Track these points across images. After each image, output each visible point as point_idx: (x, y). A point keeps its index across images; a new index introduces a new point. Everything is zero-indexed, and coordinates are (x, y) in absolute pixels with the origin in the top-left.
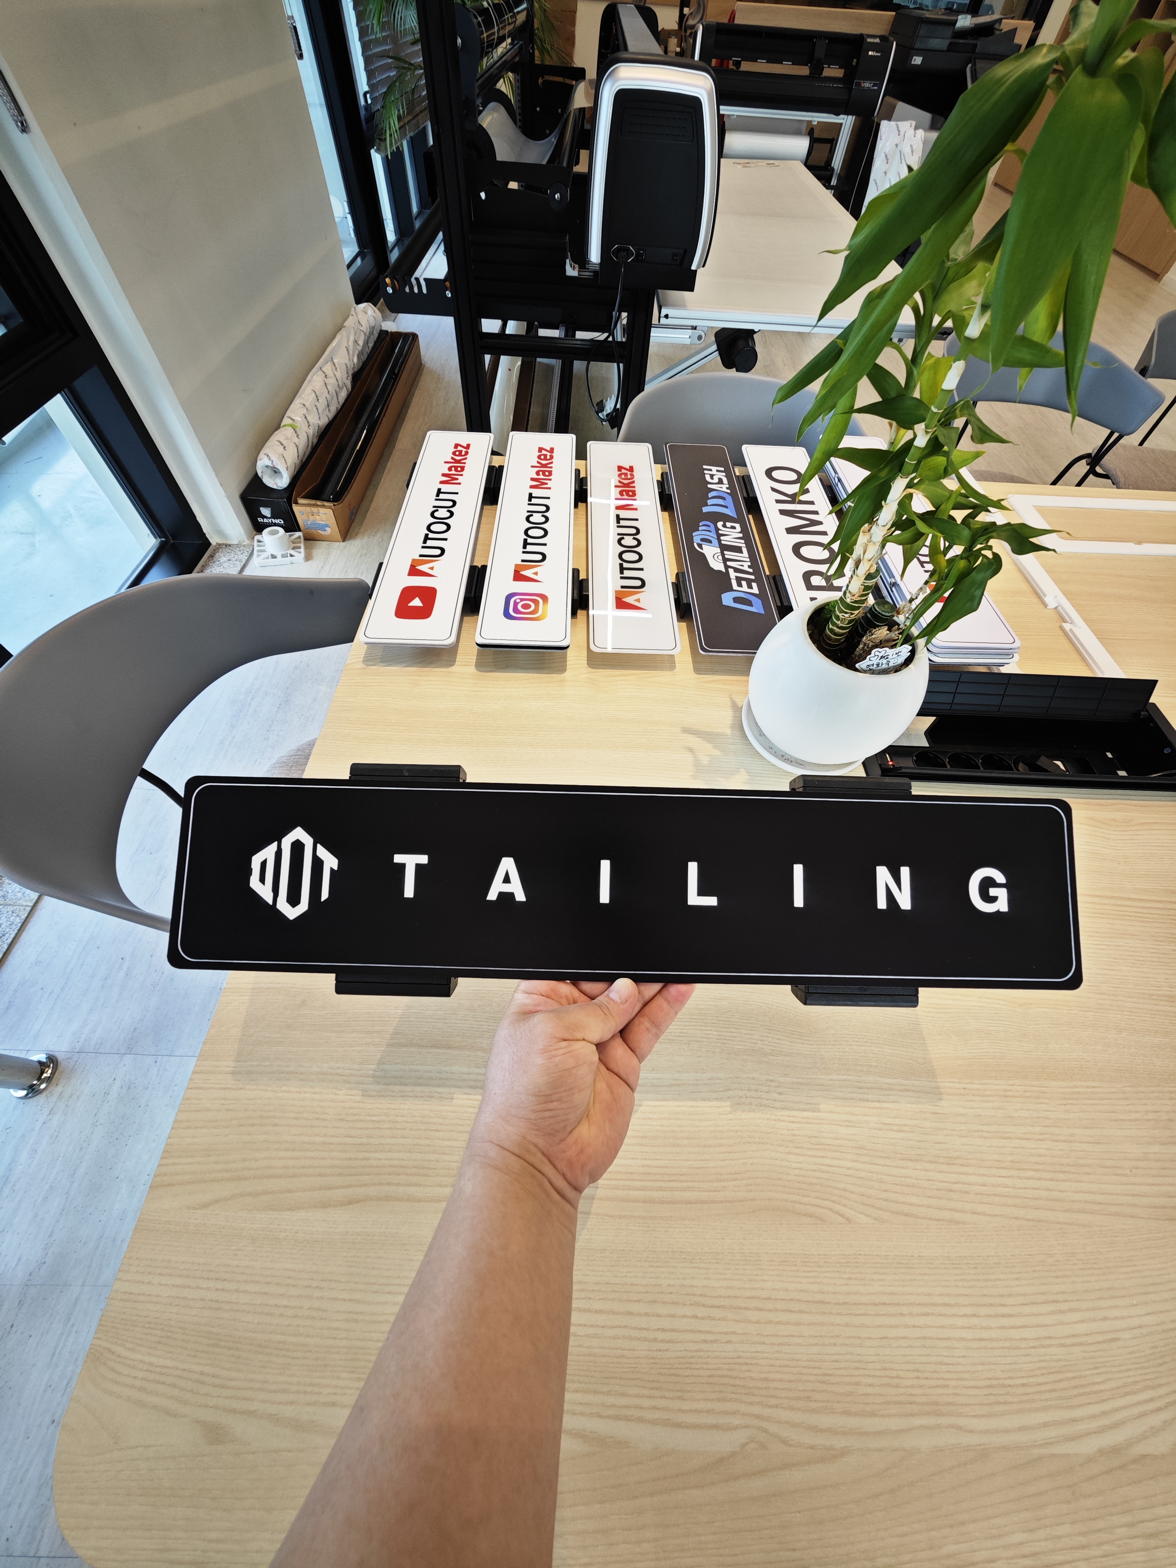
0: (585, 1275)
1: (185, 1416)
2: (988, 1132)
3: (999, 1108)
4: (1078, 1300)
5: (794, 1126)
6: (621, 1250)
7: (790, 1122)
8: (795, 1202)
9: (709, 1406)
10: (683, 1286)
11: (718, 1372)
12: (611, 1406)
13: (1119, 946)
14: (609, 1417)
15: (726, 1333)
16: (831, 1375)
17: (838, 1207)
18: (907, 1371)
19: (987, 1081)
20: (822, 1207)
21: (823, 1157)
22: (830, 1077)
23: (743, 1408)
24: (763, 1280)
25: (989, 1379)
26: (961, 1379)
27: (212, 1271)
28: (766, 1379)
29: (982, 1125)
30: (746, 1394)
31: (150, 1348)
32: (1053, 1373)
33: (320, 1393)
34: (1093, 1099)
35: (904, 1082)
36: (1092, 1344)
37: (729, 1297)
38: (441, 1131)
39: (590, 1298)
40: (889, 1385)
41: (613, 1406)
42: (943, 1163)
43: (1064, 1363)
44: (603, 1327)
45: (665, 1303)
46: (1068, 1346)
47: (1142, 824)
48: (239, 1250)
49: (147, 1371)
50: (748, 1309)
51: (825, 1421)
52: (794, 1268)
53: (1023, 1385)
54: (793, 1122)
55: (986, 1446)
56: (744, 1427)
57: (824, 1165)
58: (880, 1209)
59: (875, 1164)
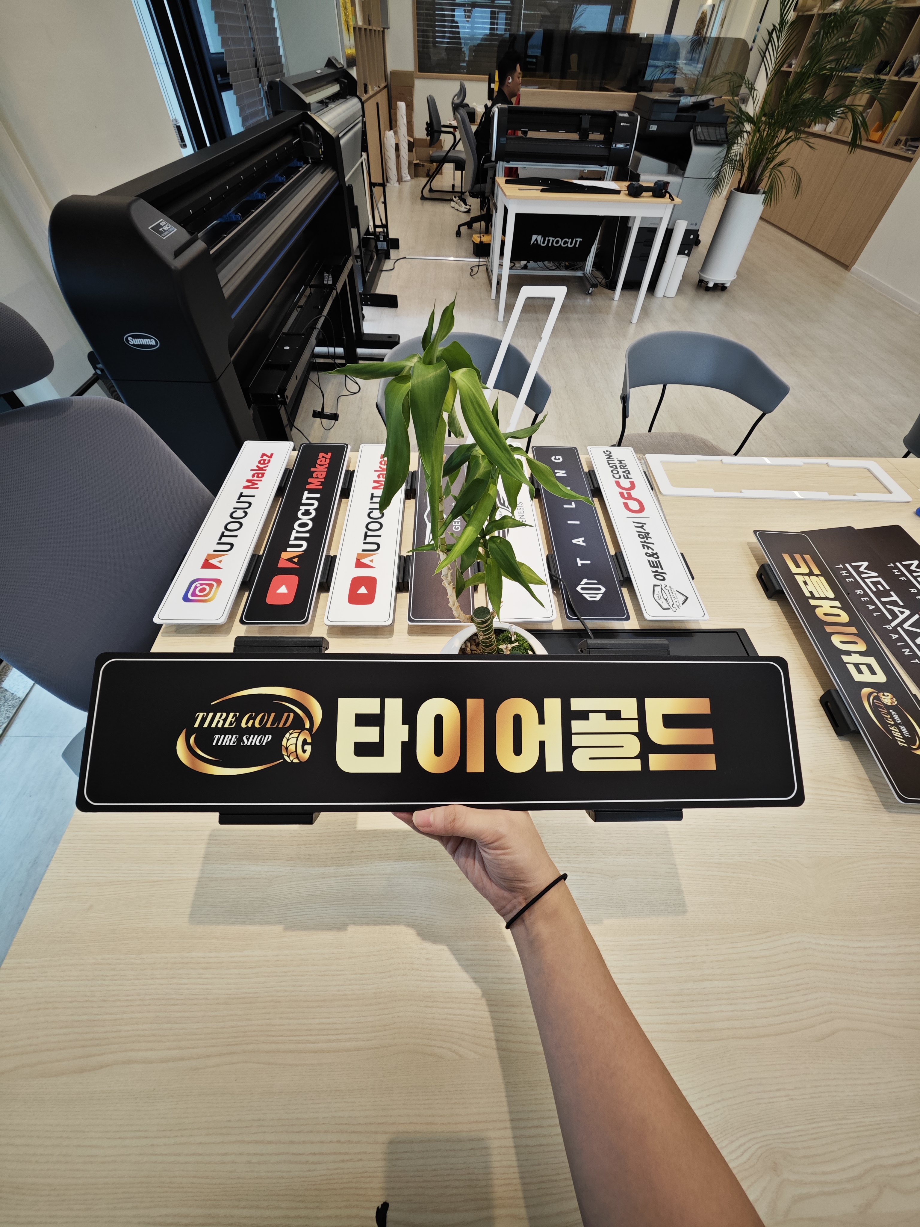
0: (264, 1114)
6: (293, 1092)
7: (432, 981)
8: (424, 1045)
10: (334, 1117)
11: (348, 1185)
12: (267, 1218)
15: (359, 1153)
16: (429, 1181)
17: (455, 1047)
20: (443, 1048)
24: (392, 1109)
30: (366, 1201)
34: (651, 949)
37: (365, 1124)
38: (176, 1005)
39: (265, 1132)
44: (271, 1154)
45: (319, 1132)
48: (14, 1111)
51: (419, 1218)
52: (416, 1098)
54: (434, 981)
57: (450, 1014)
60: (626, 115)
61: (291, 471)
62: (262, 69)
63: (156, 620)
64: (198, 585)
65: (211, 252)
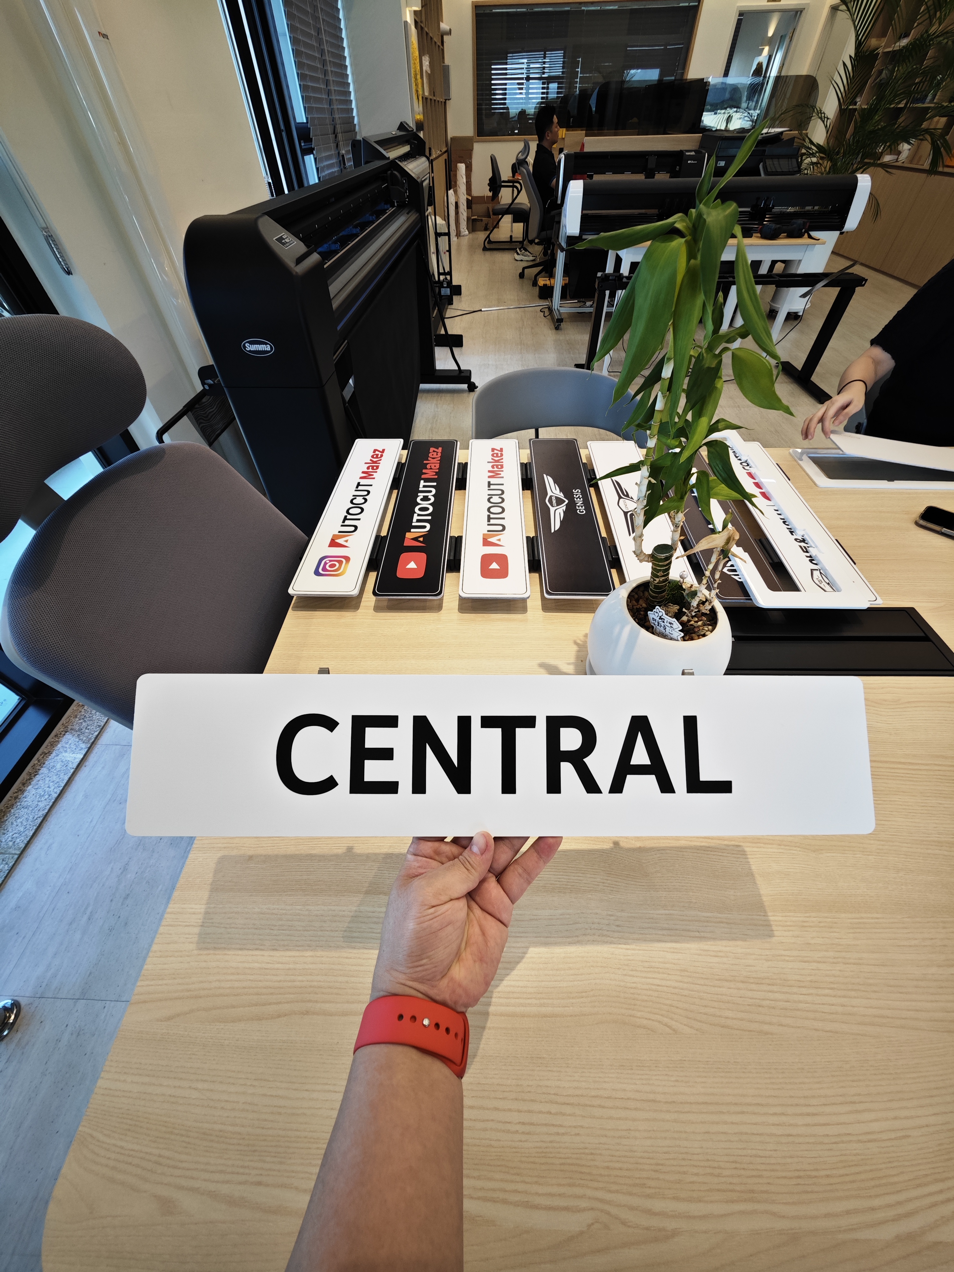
1: (145, 1192)
2: (790, 956)
3: (798, 937)
4: (872, 1102)
5: (629, 952)
6: (490, 1056)
8: (630, 1016)
9: (562, 1190)
10: (540, 1086)
11: (568, 1161)
13: (895, 801)
14: (479, 1198)
15: (575, 1127)
16: (662, 1165)
17: (666, 1020)
18: (727, 1162)
19: (788, 914)
20: (653, 1020)
21: (654, 978)
22: (658, 912)
23: (589, 1193)
24: (605, 1082)
25: (798, 1170)
26: (773, 1170)
27: (172, 1071)
28: (608, 1168)
30: (592, 1180)
31: (122, 1134)
32: (852, 1166)
33: (250, 1174)
34: (877, 929)
35: (720, 915)
36: (888, 1140)
37: (577, 1096)
40: (712, 1174)
41: (482, 1189)
42: (752, 983)
43: (863, 1157)
45: (524, 1100)
46: (866, 1142)
47: (909, 702)
48: (193, 1054)
49: (118, 1153)
50: (593, 1106)
51: (658, 1205)
52: (630, 1072)
53: (828, 1176)
54: (629, 949)
55: (797, 1231)
56: (589, 1209)
57: (654, 985)
58: (700, 1021)
59: (696, 984)
60: (693, 153)
61: (403, 465)
62: (340, 136)
63: (290, 591)
64: (328, 562)
65: (325, 266)
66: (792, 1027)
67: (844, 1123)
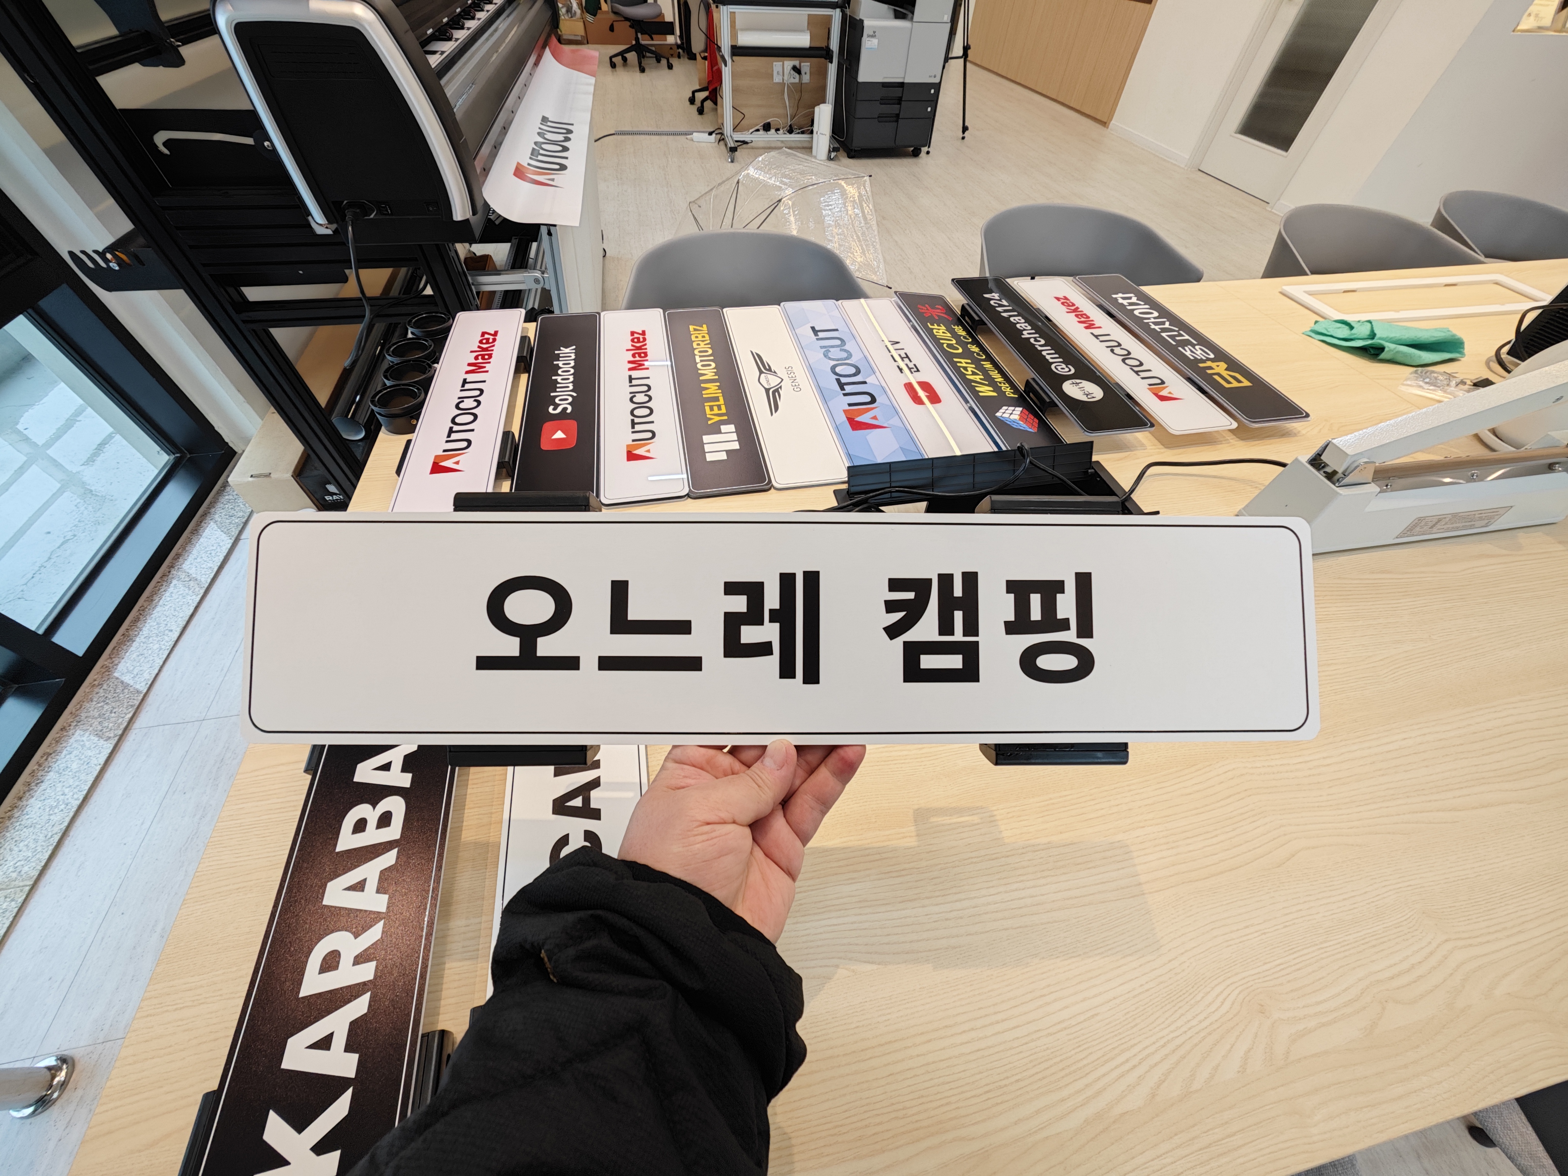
2: (977, 857)
3: (986, 834)
4: (1062, 989)
25: (987, 1085)
26: (963, 1092)
29: (972, 852)
36: (1076, 1024)
40: (896, 1118)
43: (1052, 1050)
46: (1054, 1034)
53: (1017, 1081)
59: (877, 913)
66: (981, 933)
67: (1034, 1021)
